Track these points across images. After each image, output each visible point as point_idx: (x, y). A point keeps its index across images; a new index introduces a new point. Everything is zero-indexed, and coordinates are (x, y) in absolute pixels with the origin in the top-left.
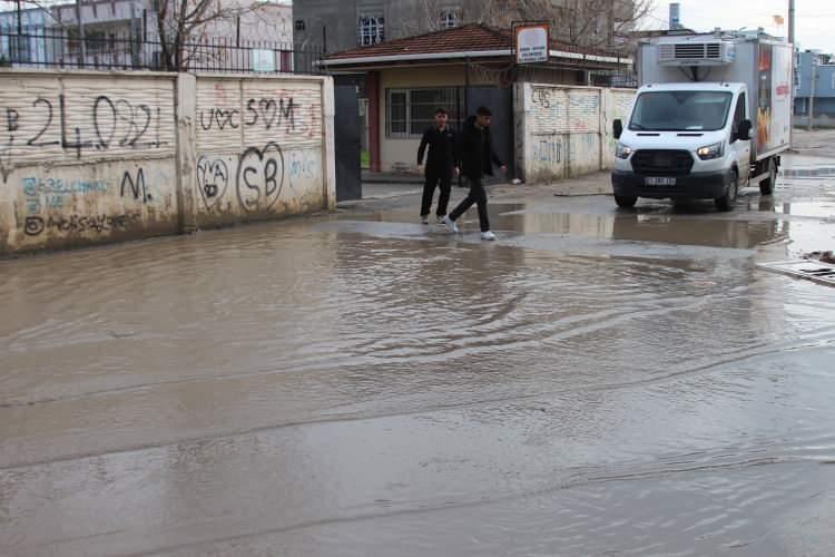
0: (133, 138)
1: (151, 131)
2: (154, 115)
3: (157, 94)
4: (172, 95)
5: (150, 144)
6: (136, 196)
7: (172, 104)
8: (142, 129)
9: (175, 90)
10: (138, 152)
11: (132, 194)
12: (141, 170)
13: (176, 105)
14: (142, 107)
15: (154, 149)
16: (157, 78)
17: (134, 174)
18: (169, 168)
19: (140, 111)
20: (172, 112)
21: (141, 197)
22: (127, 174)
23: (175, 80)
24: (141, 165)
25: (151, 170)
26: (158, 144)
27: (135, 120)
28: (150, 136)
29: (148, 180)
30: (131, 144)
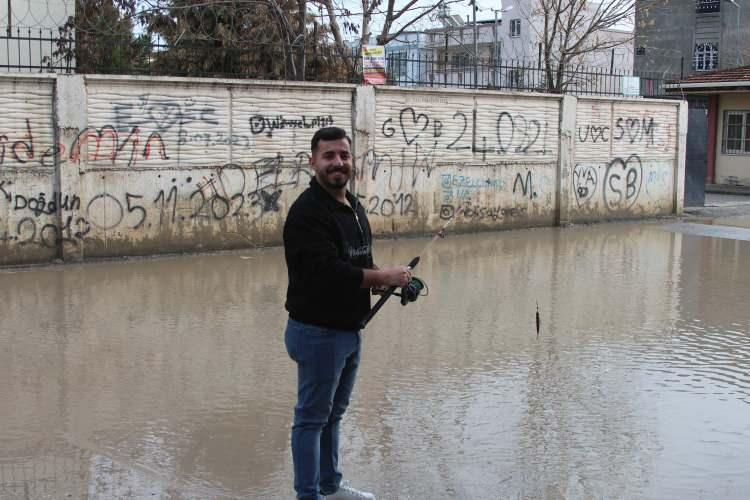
0: (524, 146)
1: (540, 142)
2: (543, 129)
3: (546, 112)
4: (558, 113)
5: (537, 152)
6: (525, 193)
7: (557, 119)
8: (533, 139)
9: (561, 109)
10: (529, 158)
11: (522, 192)
12: (530, 173)
13: (560, 121)
14: (534, 121)
15: (541, 156)
16: (547, 98)
17: (524, 176)
18: (551, 172)
19: (532, 125)
20: (557, 126)
21: (528, 195)
22: (519, 175)
23: (561, 101)
24: (530, 168)
25: (537, 172)
26: (544, 152)
27: (528, 132)
28: (538, 146)
29: (535, 180)
30: (524, 151)
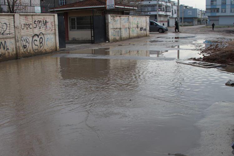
0: (3, 32)
1: (8, 30)
2: (8, 26)
3: (9, 20)
4: (13, 20)
5: (7, 34)
6: (4, 49)
7: (13, 22)
8: (5, 30)
9: (14, 18)
10: (5, 36)
11: (3, 48)
12: (5, 41)
13: (14, 23)
14: (5, 23)
15: (9, 35)
16: (9, 15)
17: (3, 42)
18: (13, 41)
19: (4, 25)
20: (13, 25)
21: (6, 49)
22: (1, 43)
23: (14, 16)
24: (5, 40)
25: (8, 41)
26: (10, 34)
27: (3, 27)
28: (7, 32)
29: (8, 44)
30: (2, 34)
